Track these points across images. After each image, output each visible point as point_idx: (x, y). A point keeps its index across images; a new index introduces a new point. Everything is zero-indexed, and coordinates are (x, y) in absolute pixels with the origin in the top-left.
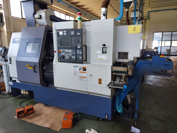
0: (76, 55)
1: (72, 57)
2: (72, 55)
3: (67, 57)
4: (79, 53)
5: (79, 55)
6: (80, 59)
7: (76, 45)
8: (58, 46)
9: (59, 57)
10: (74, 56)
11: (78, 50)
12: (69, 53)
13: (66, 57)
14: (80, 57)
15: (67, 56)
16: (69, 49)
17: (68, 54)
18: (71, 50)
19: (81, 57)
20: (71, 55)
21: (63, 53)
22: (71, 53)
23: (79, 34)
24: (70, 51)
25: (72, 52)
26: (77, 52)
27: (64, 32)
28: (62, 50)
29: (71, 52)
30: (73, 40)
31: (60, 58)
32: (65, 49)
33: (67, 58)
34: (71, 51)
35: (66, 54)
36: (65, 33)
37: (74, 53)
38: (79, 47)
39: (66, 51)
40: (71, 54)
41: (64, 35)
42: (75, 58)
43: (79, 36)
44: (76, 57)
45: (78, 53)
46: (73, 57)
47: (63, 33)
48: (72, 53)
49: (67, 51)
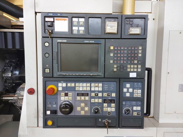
0: (120, 100)
1: (103, 107)
2: (105, 101)
3: (83, 109)
4: (132, 94)
5: (132, 99)
6: (135, 114)
7: (122, 68)
8: (47, 71)
9: (48, 113)
10: (113, 105)
11: (128, 85)
12: (93, 94)
13: (79, 109)
14: (135, 108)
15: (83, 105)
16: (91, 82)
17: (87, 98)
18: (100, 85)
19: (139, 108)
20: (100, 101)
21: (66, 95)
22: (100, 95)
23: (136, 31)
24: (97, 87)
25: (102, 92)
26: (125, 90)
27: (75, 23)
28: (61, 85)
29: (99, 92)
30: (110, 51)
31: (54, 112)
32: (75, 82)
33: (83, 113)
34: (100, 89)
35: (78, 98)
36: (79, 25)
37: (114, 95)
38: (133, 75)
39: (81, 89)
40: (100, 98)
41: (75, 32)
42: (113, 110)
43: (135, 37)
44: (119, 108)
45: (128, 95)
46: (109, 106)
47: (71, 25)
48: (105, 94)
49: (82, 87)
